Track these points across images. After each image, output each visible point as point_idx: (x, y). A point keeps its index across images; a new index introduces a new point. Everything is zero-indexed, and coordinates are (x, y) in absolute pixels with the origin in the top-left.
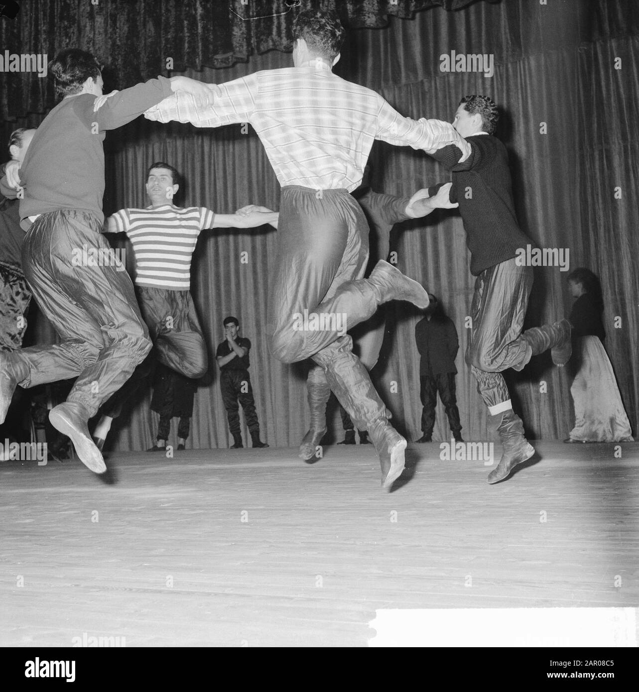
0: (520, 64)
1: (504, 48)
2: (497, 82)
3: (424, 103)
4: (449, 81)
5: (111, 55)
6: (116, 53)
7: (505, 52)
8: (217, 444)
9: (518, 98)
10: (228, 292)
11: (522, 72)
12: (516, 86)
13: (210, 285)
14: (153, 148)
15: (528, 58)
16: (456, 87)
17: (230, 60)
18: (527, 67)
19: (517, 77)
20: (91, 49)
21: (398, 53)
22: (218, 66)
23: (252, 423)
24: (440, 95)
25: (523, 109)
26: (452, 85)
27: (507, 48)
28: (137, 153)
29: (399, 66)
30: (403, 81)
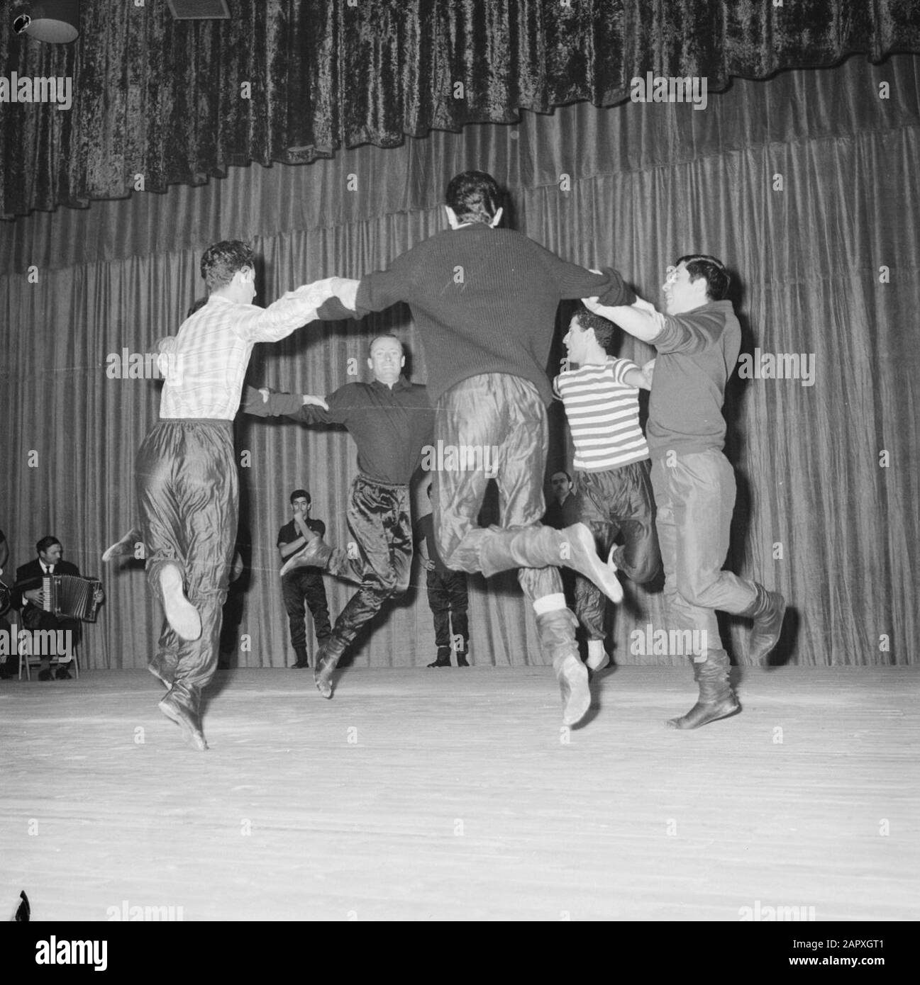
0: (690, 167)
1: (671, 145)
2: (660, 190)
3: (563, 213)
4: (596, 186)
5: (149, 138)
6: (155, 136)
7: (671, 152)
8: (271, 662)
9: (688, 212)
10: (292, 455)
11: (694, 178)
12: (685, 194)
13: (267, 446)
14: (193, 255)
15: (702, 161)
16: (606, 194)
17: (310, 154)
18: (699, 171)
19: (686, 184)
20: (121, 129)
21: (531, 143)
22: (294, 161)
23: (323, 634)
24: (584, 203)
25: (694, 226)
26: (601, 191)
27: (674, 145)
28: (171, 261)
29: (531, 162)
30: (536, 182)
